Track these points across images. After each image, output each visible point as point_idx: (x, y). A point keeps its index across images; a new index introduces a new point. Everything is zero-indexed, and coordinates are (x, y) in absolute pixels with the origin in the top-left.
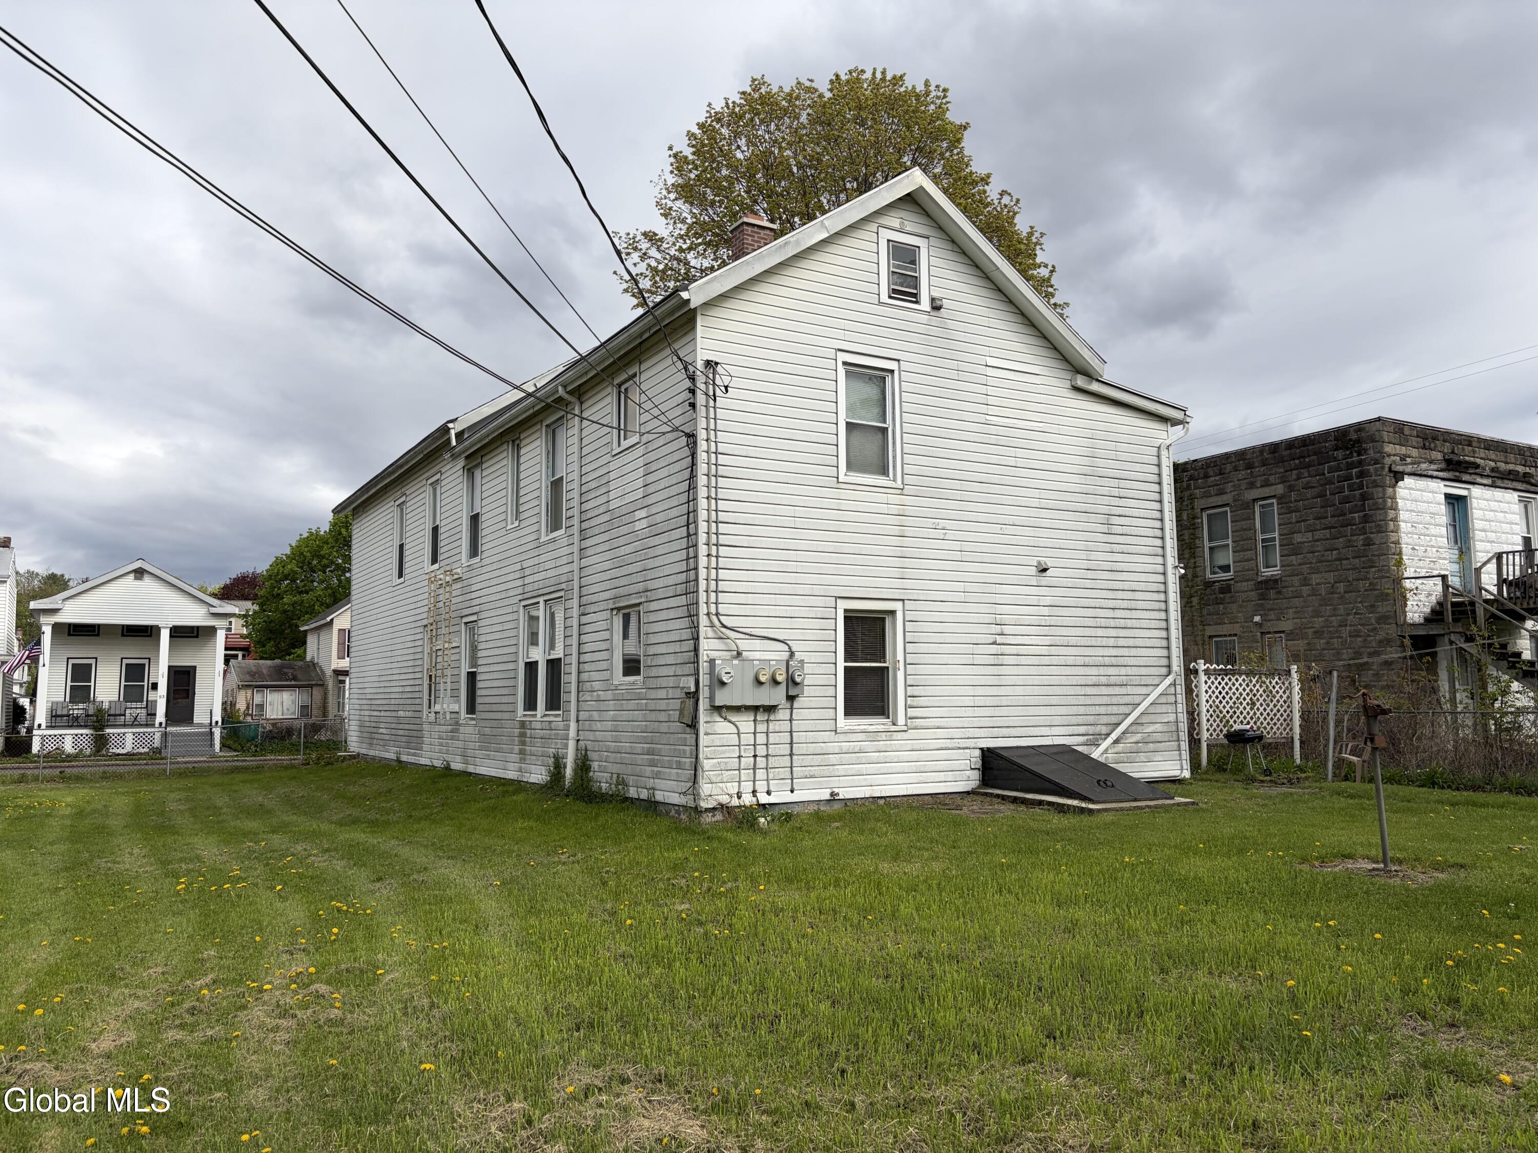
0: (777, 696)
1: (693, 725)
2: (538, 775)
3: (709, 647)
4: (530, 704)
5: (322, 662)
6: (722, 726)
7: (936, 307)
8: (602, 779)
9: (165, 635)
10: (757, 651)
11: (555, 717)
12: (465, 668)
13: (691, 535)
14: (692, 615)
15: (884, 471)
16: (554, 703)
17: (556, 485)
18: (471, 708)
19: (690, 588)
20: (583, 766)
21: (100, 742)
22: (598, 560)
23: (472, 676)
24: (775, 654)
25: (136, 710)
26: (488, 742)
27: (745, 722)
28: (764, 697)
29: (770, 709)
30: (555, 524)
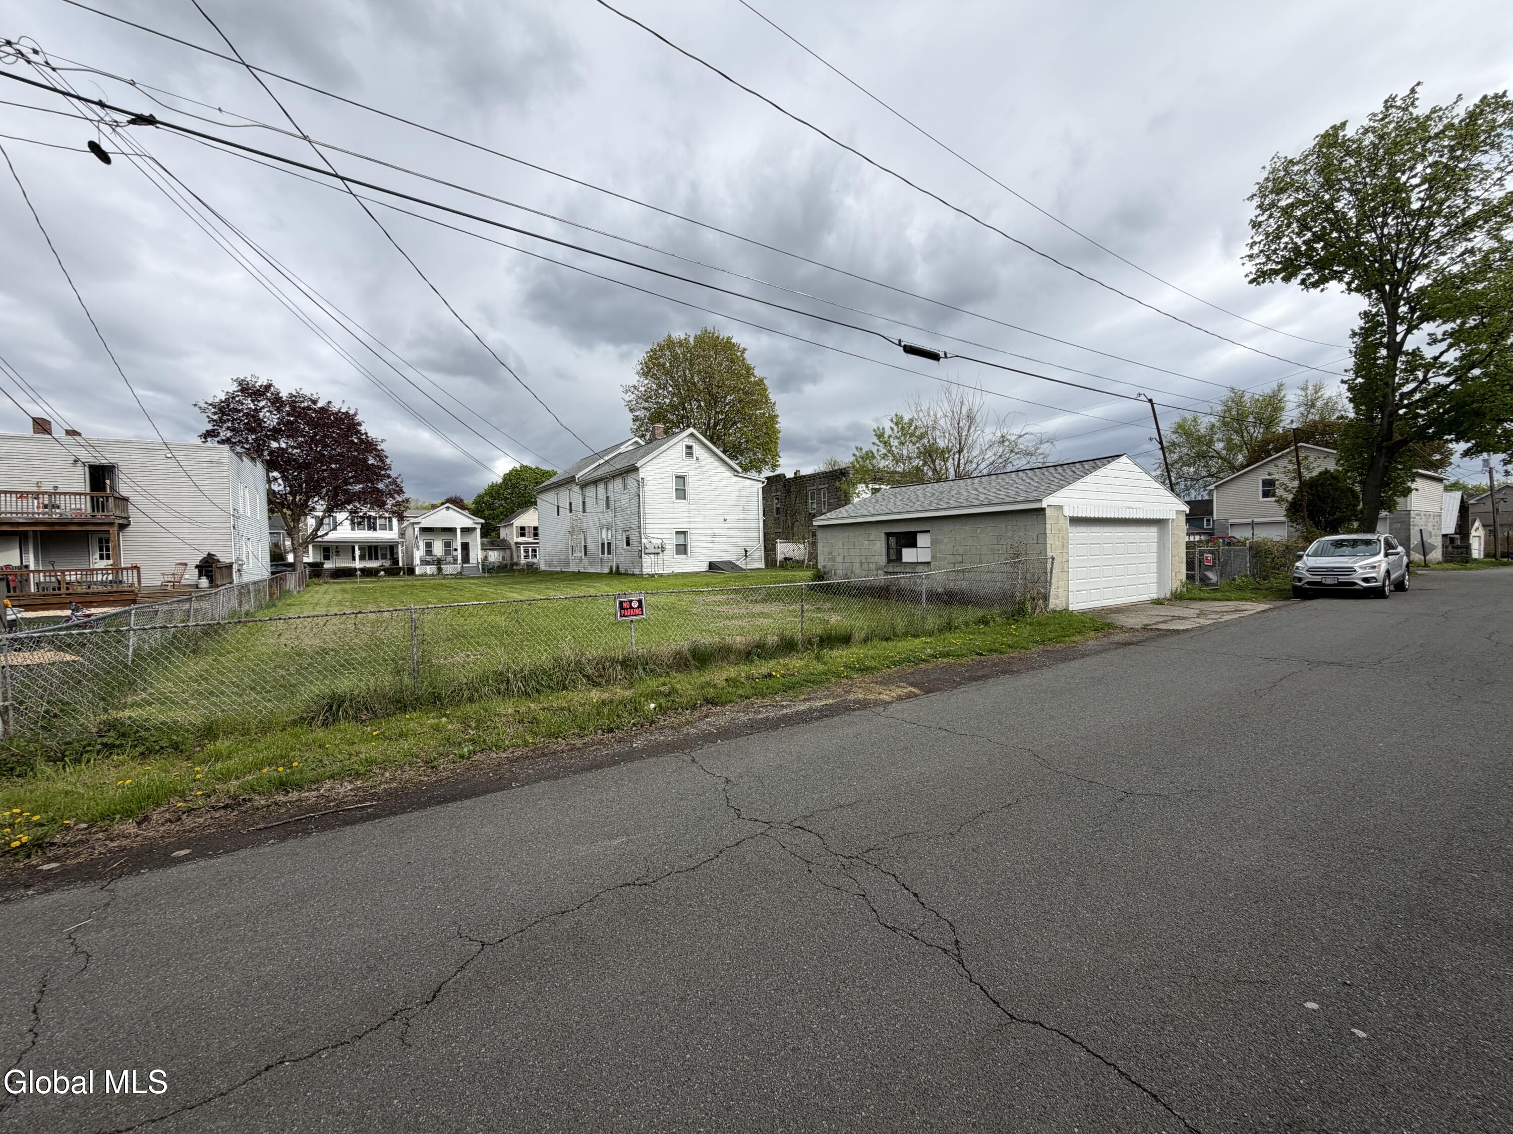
0: (659, 551)
1: (641, 557)
2: (606, 571)
3: (644, 540)
4: (603, 553)
5: (509, 539)
6: (647, 557)
7: (697, 459)
8: (622, 570)
9: (459, 531)
10: (655, 541)
11: (610, 556)
12: (583, 544)
13: (639, 516)
14: (640, 534)
15: (685, 499)
16: (609, 553)
17: (608, 498)
18: (586, 555)
19: (639, 528)
20: (618, 567)
21: (440, 570)
22: (619, 519)
23: (585, 547)
24: (660, 541)
25: (450, 558)
26: (591, 564)
27: (652, 556)
28: (656, 551)
29: (658, 554)
30: (608, 507)
